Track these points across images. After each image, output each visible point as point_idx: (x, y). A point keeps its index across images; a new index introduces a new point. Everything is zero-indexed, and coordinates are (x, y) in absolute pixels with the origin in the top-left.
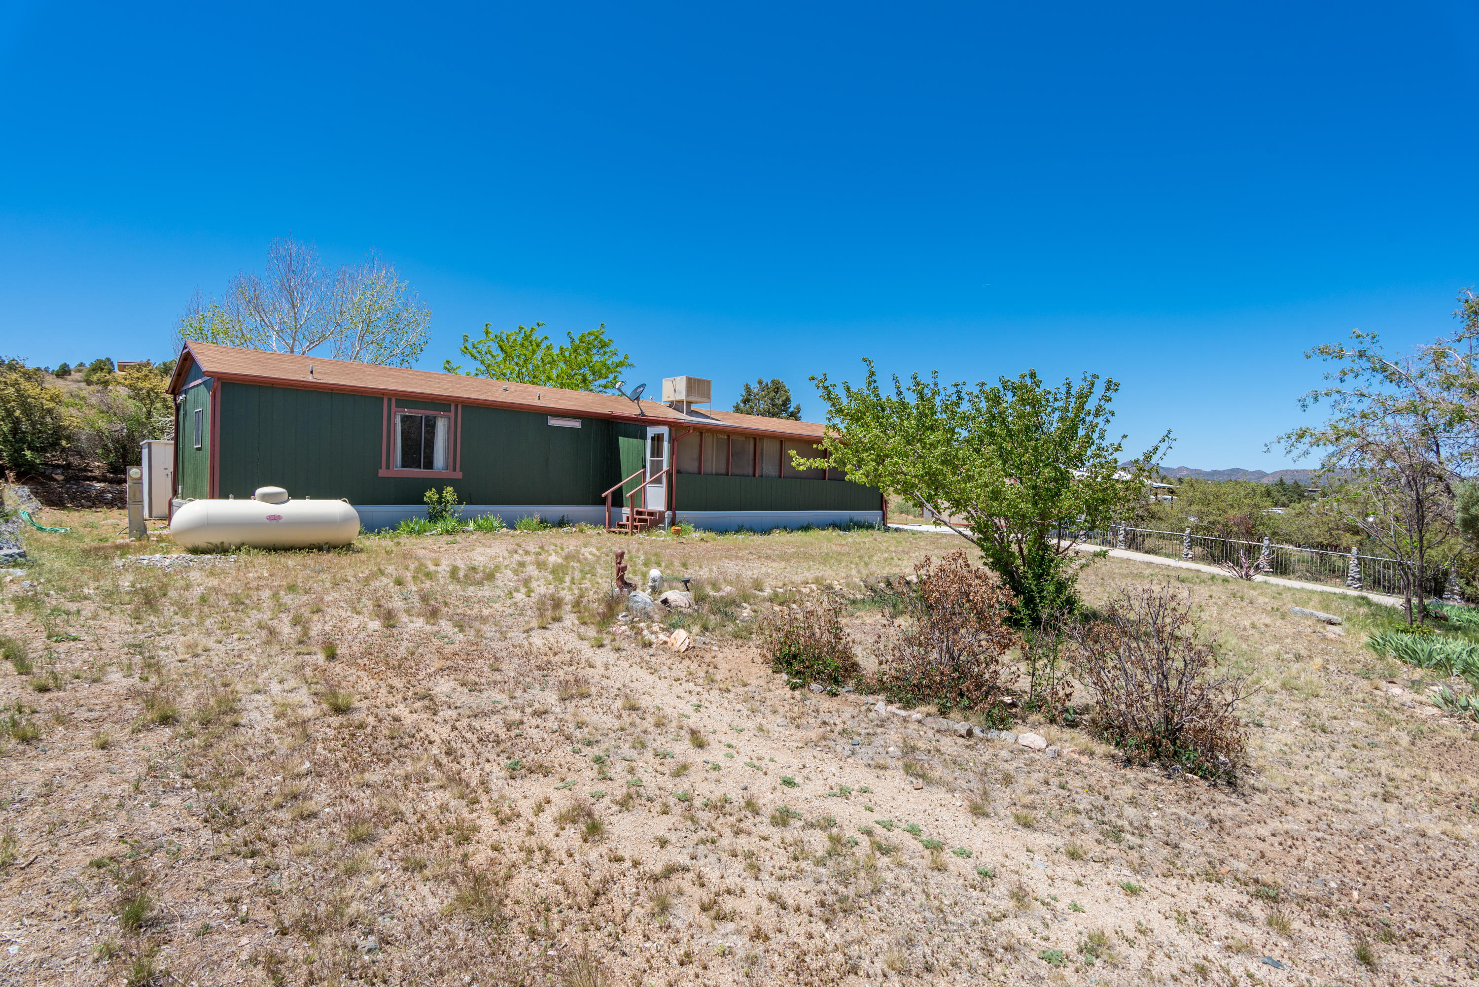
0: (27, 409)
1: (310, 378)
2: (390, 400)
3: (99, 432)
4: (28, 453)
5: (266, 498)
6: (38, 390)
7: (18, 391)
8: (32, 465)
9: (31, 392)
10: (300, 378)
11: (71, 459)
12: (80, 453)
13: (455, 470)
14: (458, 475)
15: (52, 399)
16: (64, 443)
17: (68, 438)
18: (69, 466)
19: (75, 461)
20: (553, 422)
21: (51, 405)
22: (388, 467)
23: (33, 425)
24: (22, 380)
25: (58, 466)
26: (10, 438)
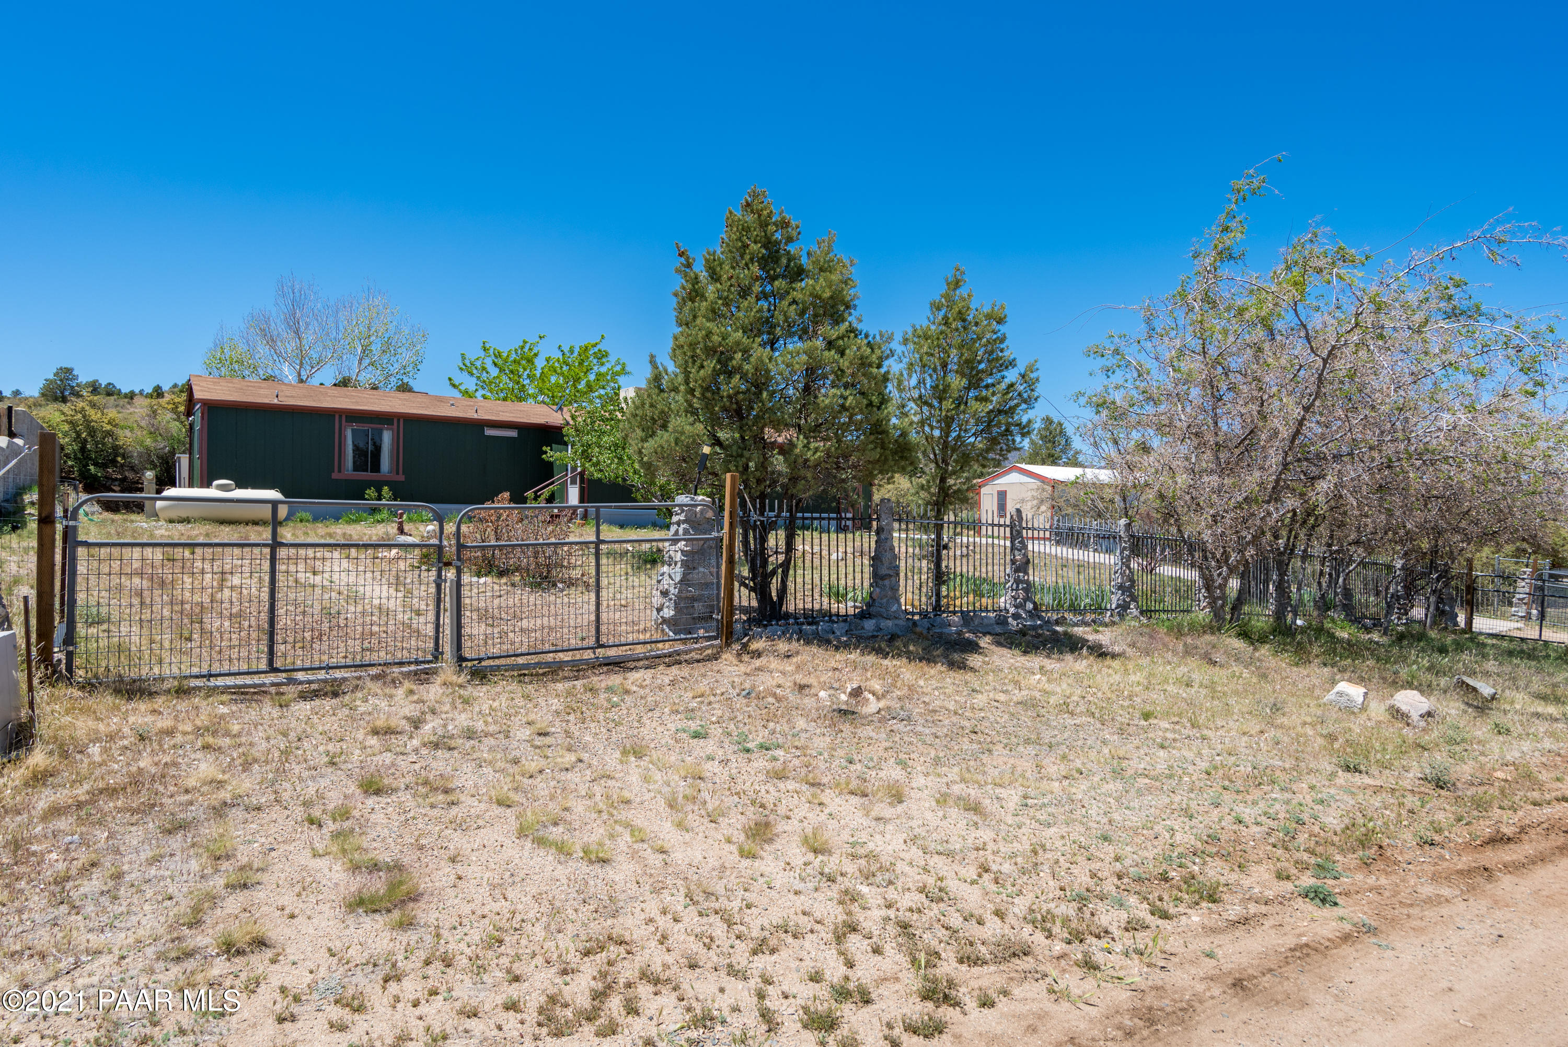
0: (92, 432)
1: (276, 401)
2: (340, 416)
3: (147, 449)
4: (92, 467)
5: (222, 488)
6: (99, 415)
7: (84, 416)
8: (95, 477)
9: (93, 417)
10: (266, 401)
11: (127, 474)
12: (132, 468)
13: (398, 473)
14: (401, 478)
15: (109, 423)
16: (119, 459)
17: (124, 457)
18: (124, 479)
19: (130, 475)
20: (489, 432)
21: (109, 427)
22: (340, 471)
23: (97, 443)
24: (87, 408)
25: (116, 479)
26: (79, 455)
